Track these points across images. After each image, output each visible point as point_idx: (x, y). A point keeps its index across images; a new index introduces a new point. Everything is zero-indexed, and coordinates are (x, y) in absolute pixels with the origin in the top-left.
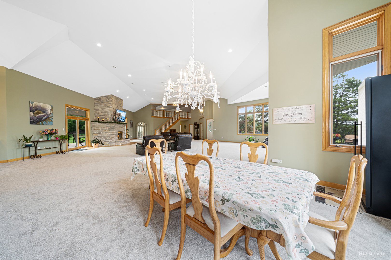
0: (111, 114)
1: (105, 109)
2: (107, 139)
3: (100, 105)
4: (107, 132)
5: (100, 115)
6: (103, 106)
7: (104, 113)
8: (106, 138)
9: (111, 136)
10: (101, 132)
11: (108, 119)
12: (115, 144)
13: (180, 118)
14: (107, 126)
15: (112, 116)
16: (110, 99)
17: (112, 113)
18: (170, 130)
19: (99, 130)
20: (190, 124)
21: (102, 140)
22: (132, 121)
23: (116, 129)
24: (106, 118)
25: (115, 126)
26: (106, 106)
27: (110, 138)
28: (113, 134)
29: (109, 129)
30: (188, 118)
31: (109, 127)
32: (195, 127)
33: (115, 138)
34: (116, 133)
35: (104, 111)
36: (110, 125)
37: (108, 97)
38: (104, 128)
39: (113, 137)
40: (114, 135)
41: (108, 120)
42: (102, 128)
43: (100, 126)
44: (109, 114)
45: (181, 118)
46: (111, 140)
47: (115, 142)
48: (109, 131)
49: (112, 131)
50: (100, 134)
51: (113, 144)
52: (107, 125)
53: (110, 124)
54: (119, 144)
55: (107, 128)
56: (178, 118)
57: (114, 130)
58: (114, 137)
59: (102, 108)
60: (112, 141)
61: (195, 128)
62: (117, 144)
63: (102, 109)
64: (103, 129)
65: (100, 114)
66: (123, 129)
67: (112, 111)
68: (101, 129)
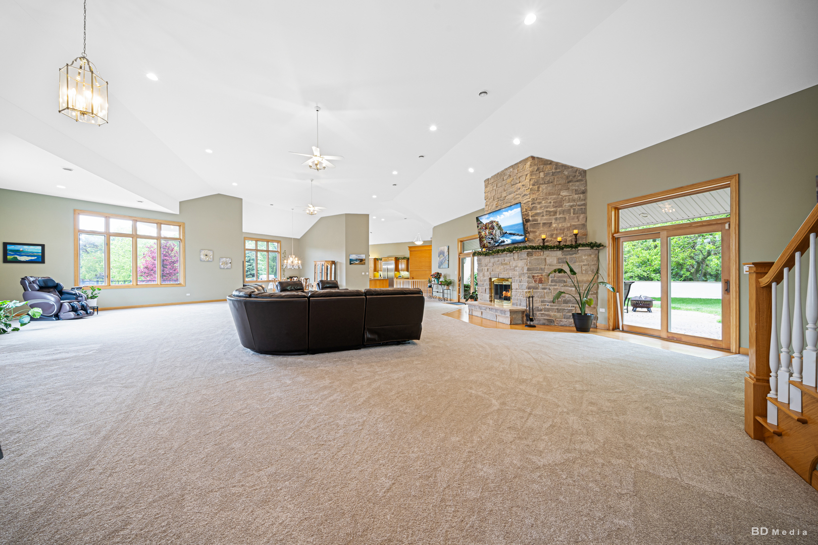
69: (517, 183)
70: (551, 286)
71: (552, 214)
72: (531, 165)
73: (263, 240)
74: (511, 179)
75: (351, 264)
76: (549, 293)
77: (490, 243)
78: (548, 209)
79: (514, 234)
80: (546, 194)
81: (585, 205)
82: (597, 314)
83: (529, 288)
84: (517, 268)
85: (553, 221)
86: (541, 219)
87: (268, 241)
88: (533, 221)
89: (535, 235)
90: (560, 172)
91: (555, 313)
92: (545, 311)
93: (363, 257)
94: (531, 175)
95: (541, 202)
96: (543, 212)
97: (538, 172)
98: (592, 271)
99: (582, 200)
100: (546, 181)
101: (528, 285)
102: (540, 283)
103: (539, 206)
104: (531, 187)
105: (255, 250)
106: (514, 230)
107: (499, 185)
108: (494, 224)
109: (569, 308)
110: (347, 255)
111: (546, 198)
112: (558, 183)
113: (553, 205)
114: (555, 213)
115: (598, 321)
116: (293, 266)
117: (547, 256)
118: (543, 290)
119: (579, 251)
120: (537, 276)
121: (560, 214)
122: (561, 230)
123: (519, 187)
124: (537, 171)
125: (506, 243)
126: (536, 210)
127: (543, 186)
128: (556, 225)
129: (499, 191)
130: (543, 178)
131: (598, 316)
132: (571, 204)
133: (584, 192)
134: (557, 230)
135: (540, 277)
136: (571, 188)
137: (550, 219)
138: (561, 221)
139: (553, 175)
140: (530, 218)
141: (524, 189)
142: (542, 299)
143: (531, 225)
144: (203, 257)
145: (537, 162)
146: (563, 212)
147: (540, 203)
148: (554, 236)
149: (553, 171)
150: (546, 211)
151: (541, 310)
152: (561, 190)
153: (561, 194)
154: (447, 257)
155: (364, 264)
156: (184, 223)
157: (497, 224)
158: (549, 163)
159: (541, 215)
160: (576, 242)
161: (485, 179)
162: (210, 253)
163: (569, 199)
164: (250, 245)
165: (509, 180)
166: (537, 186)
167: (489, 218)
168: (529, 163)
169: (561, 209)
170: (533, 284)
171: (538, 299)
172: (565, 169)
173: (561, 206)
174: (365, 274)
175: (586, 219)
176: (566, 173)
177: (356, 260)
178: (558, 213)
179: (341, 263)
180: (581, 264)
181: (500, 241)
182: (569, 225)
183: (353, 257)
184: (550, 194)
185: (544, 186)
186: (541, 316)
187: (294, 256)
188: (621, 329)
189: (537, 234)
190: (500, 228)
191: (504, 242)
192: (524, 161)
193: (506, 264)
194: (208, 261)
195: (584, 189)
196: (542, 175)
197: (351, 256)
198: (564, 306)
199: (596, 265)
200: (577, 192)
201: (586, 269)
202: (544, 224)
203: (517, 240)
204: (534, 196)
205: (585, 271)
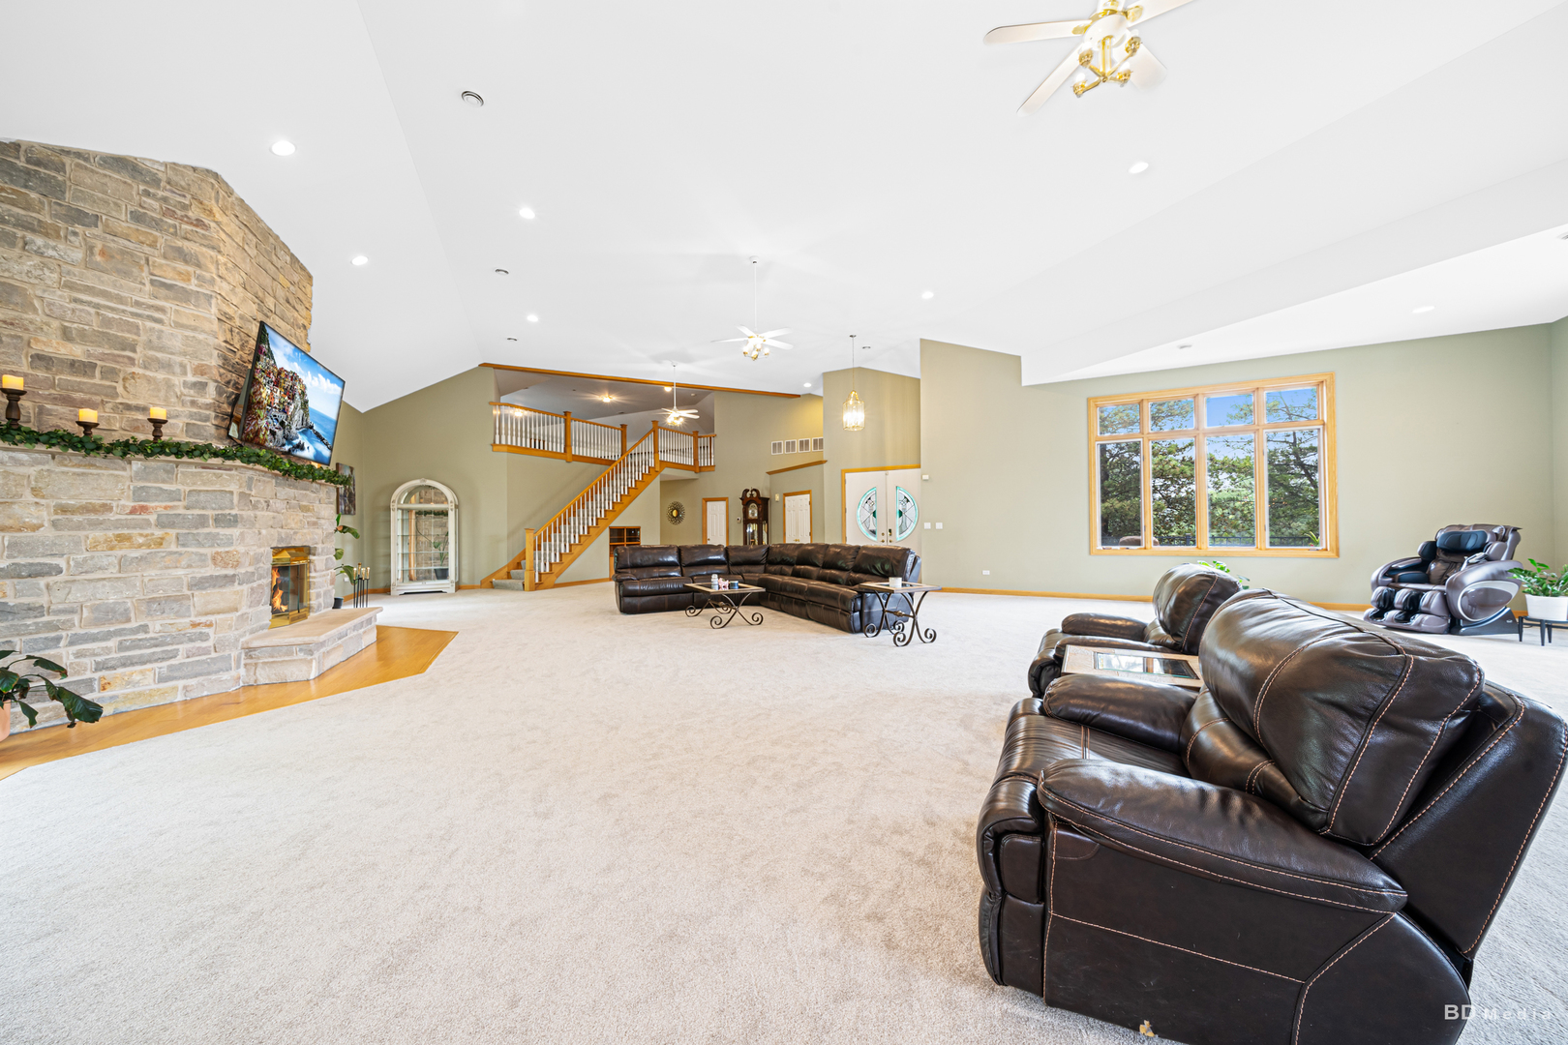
0: (200, 370)
1: (120, 300)
2: (144, 628)
3: (39, 241)
4: (141, 559)
5: (40, 359)
6: (88, 264)
7: (104, 338)
8: (133, 624)
9: (199, 598)
10: (62, 562)
11: (158, 413)
12: (242, 671)
13: (661, 461)
14: (138, 494)
15: (212, 389)
16: (185, 207)
17: (214, 362)
18: (613, 531)
19: (26, 534)
20: (707, 500)
21: (63, 655)
22: (352, 469)
23: (252, 523)
24: (128, 407)
25: (242, 495)
26: (126, 274)
27: (178, 615)
28: (230, 580)
29: (172, 525)
30: (697, 468)
31: (174, 496)
32: (745, 513)
33: (243, 618)
34: (257, 559)
35: (107, 322)
36: (188, 477)
37: (156, 182)
38: (107, 508)
39: (222, 605)
40: (237, 587)
41: (157, 423)
42: (63, 509)
43: (35, 491)
44: (167, 366)
45: (664, 464)
46: (204, 637)
47: (249, 651)
48: (173, 548)
49: (213, 539)
50: (42, 582)
51: (225, 676)
52: (138, 476)
53: (188, 468)
54: (294, 672)
55: (144, 509)
56: (652, 463)
57: (235, 532)
58: (236, 610)
59: (70, 286)
60: (206, 651)
61: (747, 521)
62: (263, 676)
63: (66, 293)
64: (79, 527)
65: (37, 348)
66: (315, 524)
67: (212, 341)
68: (55, 524)
77: (273, 433)
108: (298, 387)
157: (303, 392)
167: (292, 360)
190: (305, 404)
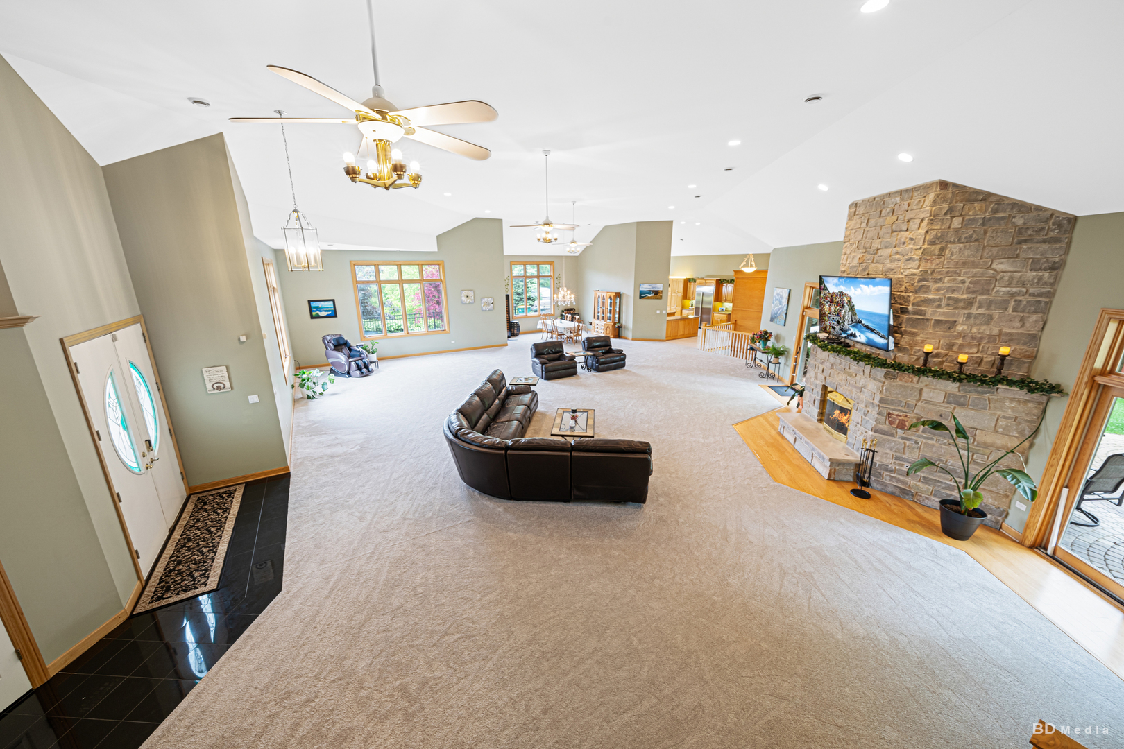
69: (901, 231)
70: (921, 437)
71: (962, 304)
72: (934, 202)
73: (531, 263)
74: (894, 218)
75: (641, 297)
76: (914, 448)
77: (834, 328)
78: (955, 295)
79: (872, 330)
80: (957, 263)
81: (1051, 295)
82: (1009, 507)
83: (876, 430)
84: (866, 390)
85: (961, 319)
86: (934, 313)
87: (538, 264)
88: (915, 313)
89: (913, 341)
90: (1003, 218)
91: (918, 483)
92: (899, 474)
93: (659, 287)
94: (931, 222)
95: (940, 279)
96: (940, 300)
97: (948, 217)
98: (1022, 432)
99: (1045, 284)
100: (964, 236)
101: (875, 426)
102: (900, 429)
103: (934, 286)
104: (926, 246)
105: (524, 276)
106: (873, 323)
107: (872, 222)
108: (845, 299)
109: (950, 483)
110: (637, 285)
111: (955, 272)
112: (991, 243)
113: (968, 288)
114: (969, 303)
115: (1007, 521)
116: (565, 301)
117: (926, 385)
118: (903, 441)
119: (1000, 390)
120: (897, 415)
121: (980, 307)
122: (973, 338)
123: (903, 240)
124: (946, 214)
125: (858, 339)
126: (925, 292)
127: (953, 246)
128: (966, 327)
129: (870, 235)
130: (957, 231)
131: (1010, 511)
132: (1014, 290)
133: (1056, 268)
134: (964, 337)
135: (902, 418)
136: (1023, 255)
137: (954, 315)
138: (978, 322)
139: (983, 224)
140: (910, 308)
141: (911, 246)
142: (898, 455)
143: (908, 320)
144: (464, 299)
145: (950, 196)
146: (989, 304)
147: (937, 281)
148: (955, 348)
149: (988, 215)
150: (949, 298)
151: (891, 471)
152: (995, 258)
153: (994, 266)
154: (785, 308)
155: (661, 297)
156: (443, 261)
157: (849, 301)
158: (981, 197)
159: (936, 304)
160: (1000, 370)
161: (850, 203)
162: (471, 294)
163: (1011, 278)
164: (517, 270)
165: (890, 220)
166: (939, 246)
167: (839, 285)
168: (931, 196)
169: (985, 297)
170: (886, 427)
171: (891, 453)
172: (1019, 212)
173: (988, 292)
174: (661, 312)
175: (1044, 325)
176: (1019, 221)
177: (649, 292)
178: (976, 305)
179: (628, 296)
180: (999, 413)
181: (849, 332)
182: (995, 331)
183: (645, 287)
184: (965, 264)
185: (955, 248)
186: (890, 480)
187: (565, 289)
188: (1050, 551)
189: (918, 338)
190: (852, 308)
191: (854, 335)
192: (925, 188)
193: (850, 375)
194: (470, 303)
195: (1057, 260)
196: (957, 222)
197: (642, 286)
198: (940, 477)
199: (1034, 422)
200: (1035, 266)
201: (1007, 426)
202: (938, 322)
203: (875, 343)
204: (929, 266)
205: (1004, 429)
